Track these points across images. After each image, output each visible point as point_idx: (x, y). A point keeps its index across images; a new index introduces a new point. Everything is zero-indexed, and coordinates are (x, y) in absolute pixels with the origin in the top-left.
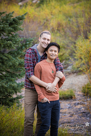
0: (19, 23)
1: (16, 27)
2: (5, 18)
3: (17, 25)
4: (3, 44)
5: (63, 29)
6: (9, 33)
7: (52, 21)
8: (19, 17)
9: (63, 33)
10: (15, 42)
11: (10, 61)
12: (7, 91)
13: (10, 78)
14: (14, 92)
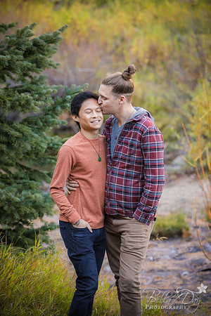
0: (47, 50)
1: (41, 59)
2: (15, 39)
3: (43, 54)
4: (9, 100)
5: (163, 62)
7: (135, 42)
8: (47, 37)
9: (162, 74)
10: (37, 96)
11: (28, 139)
12: (19, 212)
13: (28, 181)
14: (36, 214)
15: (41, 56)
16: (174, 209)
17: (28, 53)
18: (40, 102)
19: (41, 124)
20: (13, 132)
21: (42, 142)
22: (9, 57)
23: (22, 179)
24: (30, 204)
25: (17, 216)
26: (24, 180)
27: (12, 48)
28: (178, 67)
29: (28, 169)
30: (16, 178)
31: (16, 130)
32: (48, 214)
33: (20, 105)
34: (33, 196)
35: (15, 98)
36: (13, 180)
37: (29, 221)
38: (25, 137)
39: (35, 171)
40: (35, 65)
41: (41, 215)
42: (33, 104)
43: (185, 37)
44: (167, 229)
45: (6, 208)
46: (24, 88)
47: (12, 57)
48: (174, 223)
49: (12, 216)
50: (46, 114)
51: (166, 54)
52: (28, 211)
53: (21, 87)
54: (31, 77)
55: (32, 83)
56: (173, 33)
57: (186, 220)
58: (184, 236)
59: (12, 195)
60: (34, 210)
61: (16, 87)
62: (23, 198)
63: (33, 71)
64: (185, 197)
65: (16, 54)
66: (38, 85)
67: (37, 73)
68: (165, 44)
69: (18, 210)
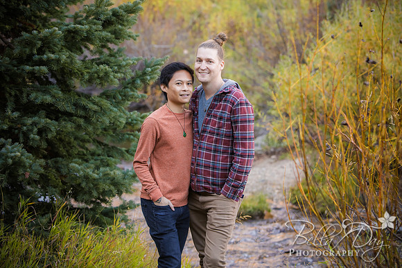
0: (127, 21)
1: (120, 30)
2: (93, 8)
3: (122, 25)
4: (87, 72)
5: (242, 39)
6: (103, 46)
7: (213, 18)
8: (127, 6)
9: (242, 50)
10: (116, 67)
11: (106, 113)
12: (97, 189)
13: (105, 158)
14: (115, 191)
15: (120, 26)
16: (254, 190)
17: (107, 24)
18: (119, 75)
19: (120, 97)
20: (91, 106)
21: (120, 116)
22: (87, 27)
23: (99, 155)
24: (108, 181)
25: (95, 194)
26: (102, 157)
27: (90, 18)
28: (258, 44)
29: (106, 145)
30: (93, 154)
31: (94, 103)
32: (127, 191)
33: (98, 77)
34: (112, 173)
35: (93, 70)
36: (90, 157)
37: (107, 198)
38: (103, 111)
39: (113, 147)
40: (113, 36)
41: (120, 193)
42: (112, 77)
43: (265, 13)
44: (248, 210)
45: (83, 185)
46: (102, 60)
47: (91, 27)
48: (255, 204)
49: (90, 193)
50: (125, 88)
51: (246, 30)
52: (107, 188)
53: (99, 59)
54: (109, 49)
55: (111, 55)
56: (253, 9)
57: (268, 201)
58: (265, 218)
59: (90, 171)
60: (112, 188)
61: (93, 60)
62: (101, 174)
63: (111, 42)
64: (267, 178)
65: (95, 24)
66: (116, 57)
67: (116, 44)
68: (244, 20)
69: (96, 187)
